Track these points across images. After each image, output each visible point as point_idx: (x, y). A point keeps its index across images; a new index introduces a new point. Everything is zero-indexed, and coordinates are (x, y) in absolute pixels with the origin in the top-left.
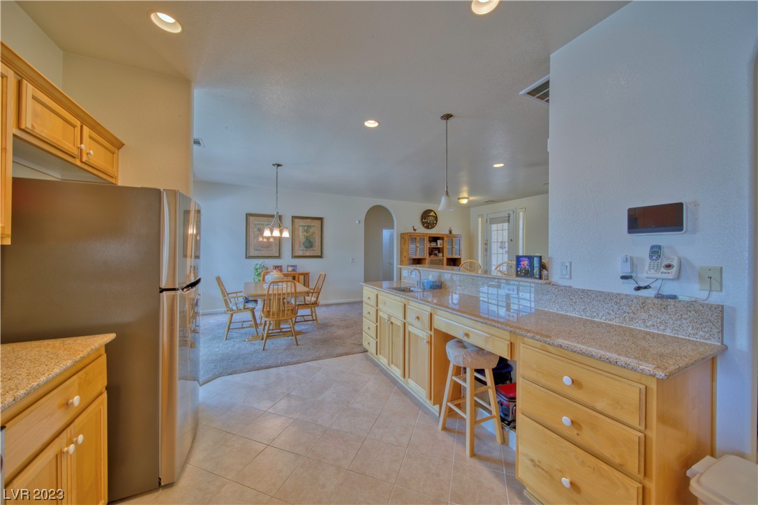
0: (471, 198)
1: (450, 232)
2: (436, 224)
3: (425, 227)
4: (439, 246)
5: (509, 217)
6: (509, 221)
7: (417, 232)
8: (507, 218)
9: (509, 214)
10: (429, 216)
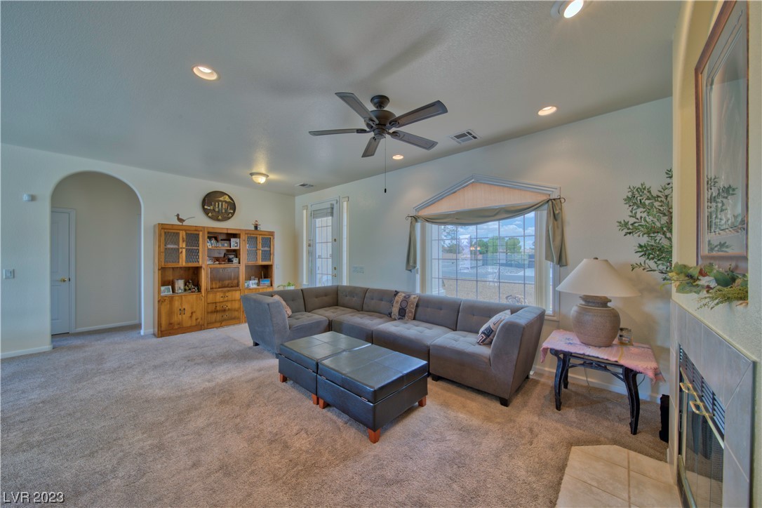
0: (272, 177)
1: (256, 227)
2: (233, 214)
3: (211, 218)
4: (232, 248)
5: (332, 208)
6: (332, 214)
7: (184, 223)
8: (329, 210)
9: (332, 205)
10: (219, 201)
